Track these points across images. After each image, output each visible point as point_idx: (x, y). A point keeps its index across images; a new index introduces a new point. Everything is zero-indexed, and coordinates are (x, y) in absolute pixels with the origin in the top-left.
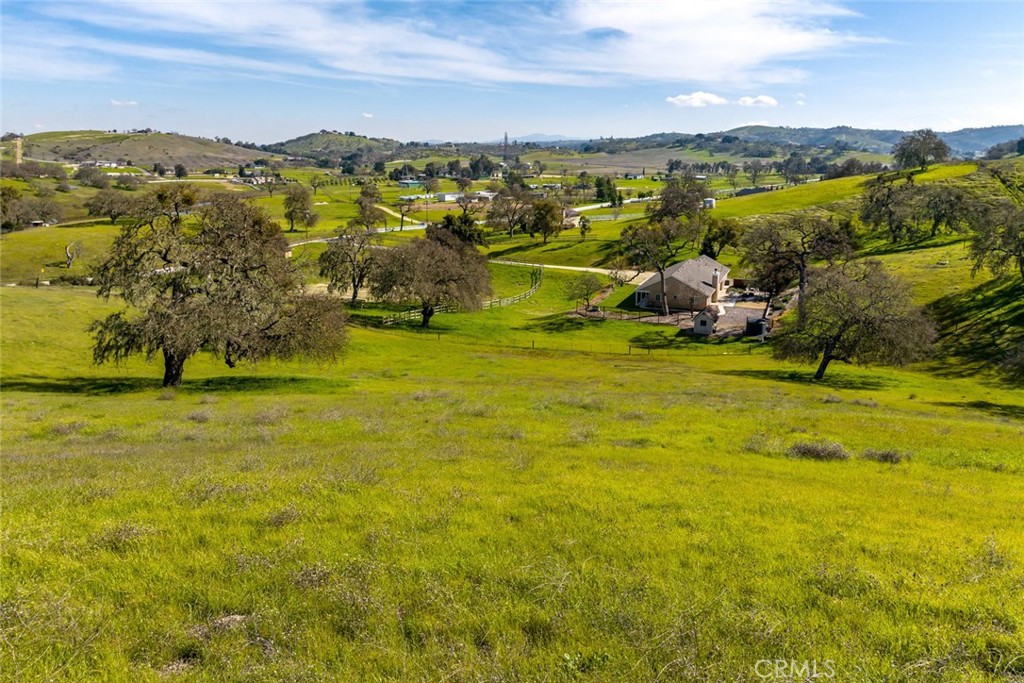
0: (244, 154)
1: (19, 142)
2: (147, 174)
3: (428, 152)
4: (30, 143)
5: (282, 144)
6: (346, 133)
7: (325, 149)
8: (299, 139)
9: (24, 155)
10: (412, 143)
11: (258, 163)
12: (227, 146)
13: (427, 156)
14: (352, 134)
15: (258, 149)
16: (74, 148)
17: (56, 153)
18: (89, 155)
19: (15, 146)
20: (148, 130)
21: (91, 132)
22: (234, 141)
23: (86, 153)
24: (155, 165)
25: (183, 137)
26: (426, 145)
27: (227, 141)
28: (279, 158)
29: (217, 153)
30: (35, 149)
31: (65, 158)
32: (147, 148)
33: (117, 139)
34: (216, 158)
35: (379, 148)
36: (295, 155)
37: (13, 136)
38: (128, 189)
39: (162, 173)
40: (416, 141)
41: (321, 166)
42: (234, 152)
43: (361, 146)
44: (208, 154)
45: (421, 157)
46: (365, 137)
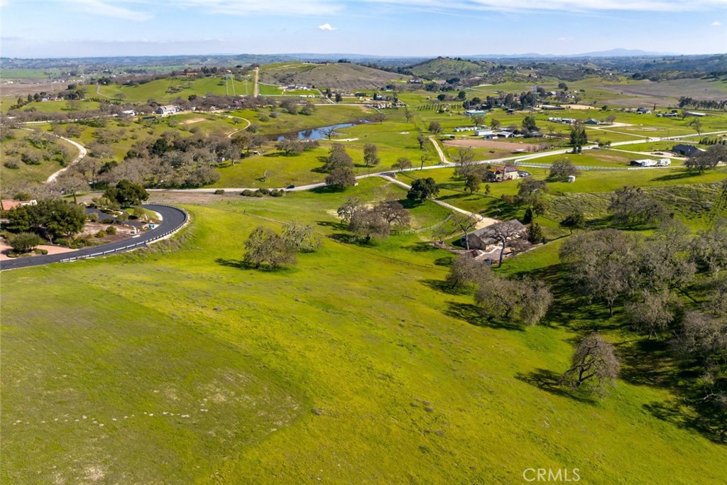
1: (256, 71)
2: (322, 96)
4: (263, 71)
6: (455, 59)
7: (438, 71)
9: (259, 80)
11: (388, 87)
12: (374, 71)
14: (459, 59)
16: (285, 74)
17: (276, 78)
18: (292, 80)
19: (254, 74)
23: (291, 78)
28: (404, 81)
29: (367, 77)
30: (265, 75)
31: (279, 81)
32: (325, 75)
34: (365, 81)
43: (464, 69)
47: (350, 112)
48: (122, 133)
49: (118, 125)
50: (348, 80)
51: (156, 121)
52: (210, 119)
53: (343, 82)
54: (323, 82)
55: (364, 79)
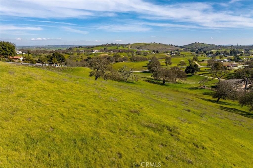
0: (175, 48)
1: (130, 45)
2: (152, 52)
3: (222, 48)
4: (132, 45)
5: (185, 46)
6: (202, 43)
7: (195, 47)
8: (189, 45)
9: (130, 48)
10: (220, 46)
11: (176, 50)
12: (172, 46)
13: (222, 49)
14: (203, 43)
15: (179, 47)
16: (140, 46)
17: (136, 47)
19: (129, 46)
20: (155, 43)
21: (143, 43)
22: (173, 45)
23: (141, 48)
24: (154, 51)
25: (162, 44)
26: (224, 46)
27: (172, 45)
28: (182, 49)
29: (168, 48)
30: (133, 47)
31: (138, 48)
32: (153, 47)
33: (148, 44)
34: (168, 49)
35: (210, 47)
36: (187, 48)
37: (129, 44)
38: (145, 55)
39: (154, 52)
40: (221, 45)
41: (191, 51)
42: (173, 48)
43: (205, 46)
44: (166, 48)
45: (220, 50)
46: (207, 44)
47: (162, 56)
48: (78, 57)
49: (77, 54)
50: (162, 49)
51: (91, 54)
52: (110, 55)
53: (160, 49)
54: (152, 49)
55: (167, 48)
